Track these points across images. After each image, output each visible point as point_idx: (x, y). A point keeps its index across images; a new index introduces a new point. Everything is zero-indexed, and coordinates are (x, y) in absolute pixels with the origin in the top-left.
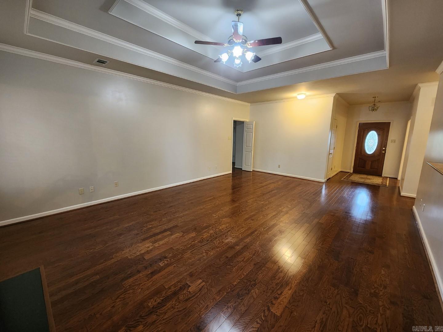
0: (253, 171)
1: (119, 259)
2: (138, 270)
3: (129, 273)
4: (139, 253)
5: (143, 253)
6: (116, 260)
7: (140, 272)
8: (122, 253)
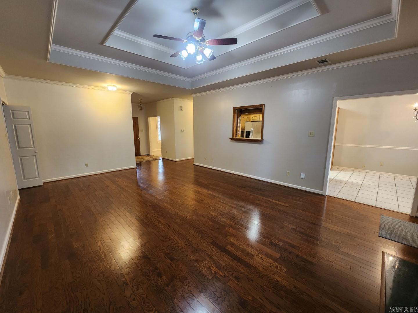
0: (43, 183)
1: (292, 279)
2: (296, 257)
3: (303, 263)
4: (274, 263)
5: (273, 260)
6: (296, 281)
7: (297, 255)
8: (281, 281)
